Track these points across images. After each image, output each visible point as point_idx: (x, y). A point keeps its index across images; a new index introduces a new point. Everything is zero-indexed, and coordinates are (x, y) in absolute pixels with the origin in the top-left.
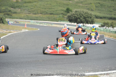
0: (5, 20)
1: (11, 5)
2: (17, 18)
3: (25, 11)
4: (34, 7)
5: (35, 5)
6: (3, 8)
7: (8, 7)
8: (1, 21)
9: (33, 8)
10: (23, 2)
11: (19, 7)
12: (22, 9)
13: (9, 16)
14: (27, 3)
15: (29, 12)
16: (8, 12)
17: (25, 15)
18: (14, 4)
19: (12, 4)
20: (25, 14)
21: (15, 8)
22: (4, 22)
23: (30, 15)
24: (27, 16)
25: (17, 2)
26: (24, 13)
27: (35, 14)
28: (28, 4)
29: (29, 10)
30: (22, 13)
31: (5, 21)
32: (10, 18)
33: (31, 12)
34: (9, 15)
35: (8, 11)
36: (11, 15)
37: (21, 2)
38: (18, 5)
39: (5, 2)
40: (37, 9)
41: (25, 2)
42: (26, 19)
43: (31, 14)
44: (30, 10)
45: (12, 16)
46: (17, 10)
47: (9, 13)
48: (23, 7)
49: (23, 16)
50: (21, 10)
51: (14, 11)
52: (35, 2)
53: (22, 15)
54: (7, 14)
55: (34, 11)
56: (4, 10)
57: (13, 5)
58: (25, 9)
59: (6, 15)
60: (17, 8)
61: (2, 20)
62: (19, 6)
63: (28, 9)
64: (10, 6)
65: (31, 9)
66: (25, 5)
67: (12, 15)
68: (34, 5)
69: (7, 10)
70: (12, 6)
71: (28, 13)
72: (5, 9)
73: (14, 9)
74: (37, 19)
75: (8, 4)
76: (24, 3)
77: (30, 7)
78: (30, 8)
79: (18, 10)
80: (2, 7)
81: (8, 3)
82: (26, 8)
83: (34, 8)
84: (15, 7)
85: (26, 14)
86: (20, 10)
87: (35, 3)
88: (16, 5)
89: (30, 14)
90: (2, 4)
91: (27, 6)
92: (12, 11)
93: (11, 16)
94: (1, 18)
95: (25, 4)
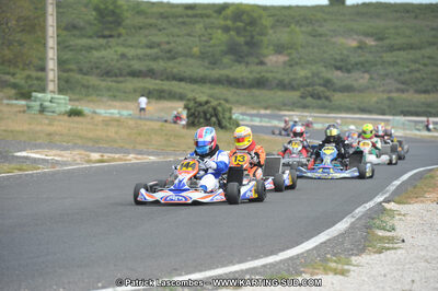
0: (227, 115)
1: (336, 60)
2: (349, 110)
3: (388, 81)
4: (425, 65)
5: (429, 58)
6: (302, 73)
7: (324, 69)
8: (214, 119)
9: (418, 71)
10: (382, 47)
11: (363, 66)
12: (375, 76)
13: (320, 102)
14: (399, 49)
15: (403, 83)
16: (320, 85)
17: (385, 96)
18: (348, 56)
19: (338, 57)
20: (383, 92)
21: (349, 71)
22: (225, 123)
23: (404, 96)
24: (390, 99)
25: (359, 47)
26: (381, 89)
27: (426, 92)
28: (402, 53)
29: (402, 78)
30: (374, 88)
31: (230, 118)
32: (323, 108)
33: (408, 85)
34: (319, 98)
35: (321, 82)
36: (327, 98)
37: (376, 46)
38: (362, 59)
39: (316, 50)
40: (433, 73)
41: (391, 49)
42: (384, 114)
43: (407, 91)
44: (407, 77)
45: (330, 101)
46: (356, 80)
47: (320, 89)
48: (379, 67)
49: (374, 99)
50: (371, 78)
51: (344, 83)
52: (431, 44)
53: (372, 99)
54: (312, 96)
55: (423, 79)
56: (307, 78)
57: (342, 61)
58: (387, 75)
59: (309, 99)
60: (358, 69)
61: (216, 115)
62: (367, 62)
63: (400, 74)
64: (333, 62)
65: (411, 72)
66: (388, 57)
67: (332, 98)
68: (423, 57)
69: (316, 79)
70: (338, 64)
71: (398, 90)
72: (309, 75)
73: (346, 75)
74: (430, 110)
75: (325, 55)
76: (386, 52)
77: (408, 67)
78: (407, 70)
79: (361, 79)
80: (303, 68)
81: (325, 52)
82: (391, 69)
83: (421, 67)
84: (350, 67)
85: (390, 91)
86: (367, 76)
87: (428, 51)
88: (353, 59)
89: (403, 91)
90: (300, 58)
91: (395, 63)
92: (335, 81)
93: (327, 103)
94: (215, 109)
95: (389, 54)
